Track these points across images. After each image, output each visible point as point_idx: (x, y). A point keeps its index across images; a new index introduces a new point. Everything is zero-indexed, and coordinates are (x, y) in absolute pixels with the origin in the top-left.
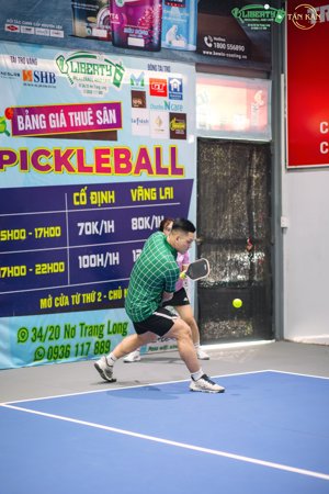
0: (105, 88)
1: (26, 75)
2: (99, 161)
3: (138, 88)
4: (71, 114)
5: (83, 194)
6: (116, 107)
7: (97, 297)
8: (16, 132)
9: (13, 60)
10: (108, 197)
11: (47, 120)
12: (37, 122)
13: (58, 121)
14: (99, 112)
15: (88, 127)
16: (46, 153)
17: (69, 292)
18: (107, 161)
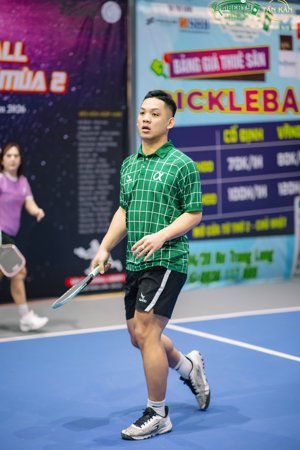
0: (254, 33)
1: (183, 22)
2: (249, 101)
3: (286, 32)
4: (223, 58)
5: (233, 131)
6: (265, 50)
7: (245, 227)
8: (173, 75)
9: (171, 8)
10: (257, 135)
11: (201, 64)
12: (192, 65)
13: (211, 64)
14: (248, 56)
15: (239, 70)
16: (199, 94)
17: (220, 222)
18: (255, 101)
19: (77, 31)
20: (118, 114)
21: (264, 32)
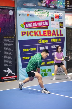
0: (45, 17)
1: (28, 15)
2: (44, 33)
3: (52, 17)
4: (38, 23)
5: (41, 41)
6: (48, 21)
7: (44, 63)
8: (26, 27)
10: (46, 41)
11: (33, 25)
12: (30, 25)
13: (35, 25)
14: (44, 23)
15: (42, 26)
16: (33, 32)
18: (46, 33)
19: (3, 18)
20: (13, 37)
21: (47, 17)
